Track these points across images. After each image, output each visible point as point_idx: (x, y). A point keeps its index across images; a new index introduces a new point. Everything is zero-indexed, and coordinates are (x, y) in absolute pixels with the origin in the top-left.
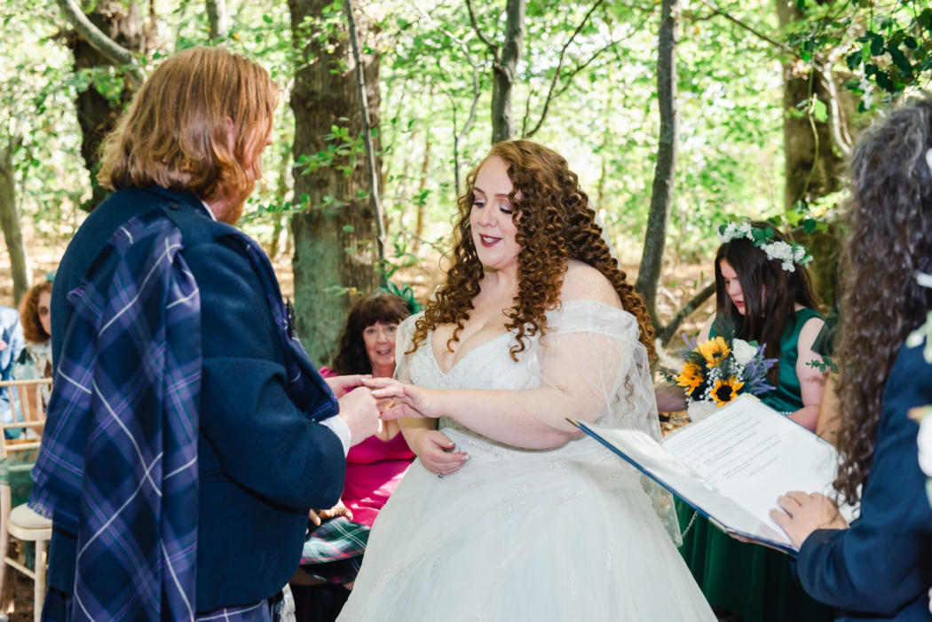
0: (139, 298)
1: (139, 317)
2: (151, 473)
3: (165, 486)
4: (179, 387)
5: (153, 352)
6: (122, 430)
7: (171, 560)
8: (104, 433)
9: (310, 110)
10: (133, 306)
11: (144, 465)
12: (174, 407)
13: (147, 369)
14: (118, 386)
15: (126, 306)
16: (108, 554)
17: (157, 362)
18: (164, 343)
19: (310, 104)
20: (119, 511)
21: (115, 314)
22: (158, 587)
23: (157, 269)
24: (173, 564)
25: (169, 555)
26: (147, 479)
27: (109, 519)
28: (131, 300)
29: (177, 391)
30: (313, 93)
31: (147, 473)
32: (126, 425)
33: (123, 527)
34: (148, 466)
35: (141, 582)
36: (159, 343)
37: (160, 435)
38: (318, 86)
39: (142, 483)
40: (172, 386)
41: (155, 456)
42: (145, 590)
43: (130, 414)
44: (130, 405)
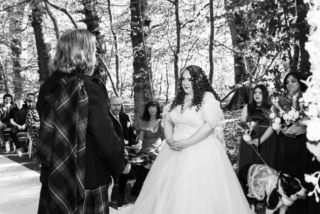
0: (70, 99)
1: (70, 105)
2: (74, 150)
3: (78, 154)
4: (82, 126)
5: (74, 115)
6: (65, 138)
7: (79, 176)
8: (59, 139)
9: (137, 66)
10: (68, 101)
11: (72, 148)
12: (80, 131)
13: (73, 120)
14: (63, 125)
15: (65, 101)
16: (60, 174)
17: (76, 118)
18: (78, 112)
19: (137, 65)
20: (64, 162)
21: (62, 104)
22: (76, 184)
23: (76, 90)
24: (79, 177)
25: (78, 175)
26: (72, 152)
27: (60, 164)
28: (67, 100)
29: (81, 127)
30: (138, 63)
31: (72, 150)
32: (66, 136)
33: (65, 166)
34: (73, 148)
35: (71, 183)
36: (77, 112)
37: (77, 139)
38: (139, 61)
39: (71, 153)
40: (80, 125)
41: (75, 145)
42: (72, 185)
43: (67, 133)
44: (67, 131)
